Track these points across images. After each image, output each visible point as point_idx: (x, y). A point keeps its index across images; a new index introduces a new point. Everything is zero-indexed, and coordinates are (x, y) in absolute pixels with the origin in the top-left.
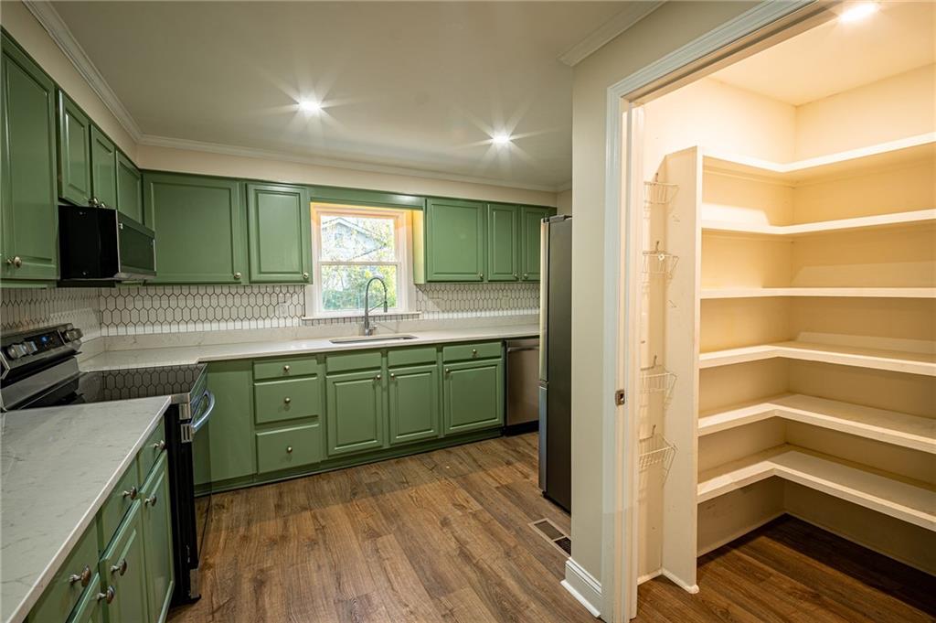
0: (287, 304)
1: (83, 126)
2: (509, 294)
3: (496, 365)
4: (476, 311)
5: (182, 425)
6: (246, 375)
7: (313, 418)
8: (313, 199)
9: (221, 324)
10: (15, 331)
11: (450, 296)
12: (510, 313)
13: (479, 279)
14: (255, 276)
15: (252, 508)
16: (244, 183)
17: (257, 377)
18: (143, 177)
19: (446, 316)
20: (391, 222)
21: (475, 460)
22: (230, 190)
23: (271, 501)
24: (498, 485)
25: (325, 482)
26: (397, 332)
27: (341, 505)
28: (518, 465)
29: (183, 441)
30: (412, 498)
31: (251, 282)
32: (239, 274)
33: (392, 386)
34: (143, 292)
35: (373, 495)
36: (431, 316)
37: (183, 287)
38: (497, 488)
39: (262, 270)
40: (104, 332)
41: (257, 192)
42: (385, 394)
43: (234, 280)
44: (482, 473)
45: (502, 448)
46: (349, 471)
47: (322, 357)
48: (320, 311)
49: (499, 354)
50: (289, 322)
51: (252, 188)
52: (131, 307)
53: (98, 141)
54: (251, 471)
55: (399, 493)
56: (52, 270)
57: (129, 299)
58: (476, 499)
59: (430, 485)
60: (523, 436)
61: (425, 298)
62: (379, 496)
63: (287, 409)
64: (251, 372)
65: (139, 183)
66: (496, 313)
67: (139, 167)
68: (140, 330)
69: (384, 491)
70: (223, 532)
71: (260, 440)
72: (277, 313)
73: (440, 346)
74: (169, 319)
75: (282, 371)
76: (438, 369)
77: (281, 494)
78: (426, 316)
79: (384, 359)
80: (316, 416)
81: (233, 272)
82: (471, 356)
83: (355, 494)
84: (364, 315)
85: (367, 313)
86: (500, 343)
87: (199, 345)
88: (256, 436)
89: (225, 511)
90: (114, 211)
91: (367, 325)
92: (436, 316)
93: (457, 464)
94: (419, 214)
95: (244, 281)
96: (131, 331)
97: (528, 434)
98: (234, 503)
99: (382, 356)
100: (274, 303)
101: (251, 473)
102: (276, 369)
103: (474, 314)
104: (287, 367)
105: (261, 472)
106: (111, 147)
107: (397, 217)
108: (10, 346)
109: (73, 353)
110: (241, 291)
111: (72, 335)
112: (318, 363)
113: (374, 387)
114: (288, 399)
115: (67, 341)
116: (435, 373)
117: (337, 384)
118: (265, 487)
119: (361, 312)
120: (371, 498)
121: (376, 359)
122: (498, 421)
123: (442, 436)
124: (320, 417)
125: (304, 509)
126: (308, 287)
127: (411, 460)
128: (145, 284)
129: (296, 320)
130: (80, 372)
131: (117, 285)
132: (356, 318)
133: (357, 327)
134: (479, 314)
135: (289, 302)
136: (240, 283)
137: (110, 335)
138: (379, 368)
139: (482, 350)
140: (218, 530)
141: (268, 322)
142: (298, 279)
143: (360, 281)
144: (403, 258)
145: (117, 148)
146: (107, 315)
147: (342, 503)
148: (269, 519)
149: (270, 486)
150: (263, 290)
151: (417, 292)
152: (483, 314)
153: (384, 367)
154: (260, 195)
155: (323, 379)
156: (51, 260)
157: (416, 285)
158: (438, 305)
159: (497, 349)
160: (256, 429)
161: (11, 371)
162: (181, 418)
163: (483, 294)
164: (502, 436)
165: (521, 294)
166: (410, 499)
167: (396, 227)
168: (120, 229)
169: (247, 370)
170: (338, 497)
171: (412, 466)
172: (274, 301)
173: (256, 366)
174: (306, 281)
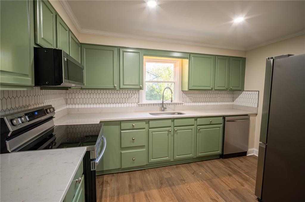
0: (132, 98)
1: (52, 13)
2: (220, 96)
3: (220, 127)
4: (206, 102)
5: (91, 162)
6: (117, 127)
7: (142, 147)
8: (145, 55)
9: (108, 105)
10: (26, 109)
11: (196, 96)
12: (220, 103)
13: (211, 89)
14: (122, 86)
15: (119, 185)
16: (119, 48)
17: (122, 129)
18: (81, 45)
19: (194, 104)
20: (173, 65)
21: (212, 171)
22: (113, 51)
23: (127, 182)
24: (230, 189)
25: (148, 174)
26: (174, 110)
27: (157, 190)
28: (234, 176)
29: (92, 170)
30: (188, 190)
31: (120, 89)
32: (116, 85)
33: (175, 135)
34: (81, 92)
35: (170, 186)
36: (188, 104)
37: (95, 90)
38: (230, 190)
39: (125, 84)
40: (68, 106)
41: (124, 52)
42: (172, 138)
43: (114, 88)
44: (218, 179)
45: (222, 165)
46: (157, 169)
47: (148, 121)
48: (144, 101)
49: (221, 123)
50: (133, 105)
51: (121, 50)
52: (77, 97)
53: (60, 23)
54: (118, 167)
55: (181, 186)
56: (29, 80)
57: (77, 94)
58: (222, 197)
59: (195, 183)
60: (230, 159)
61: (186, 96)
62: (173, 187)
63: (133, 142)
64: (120, 126)
65: (80, 48)
66: (215, 104)
67: (80, 42)
68: (80, 106)
69: (175, 184)
70: (108, 198)
71: (122, 154)
72: (129, 101)
73: (196, 118)
74: (90, 103)
75: (132, 126)
76: (195, 128)
77: (130, 179)
78: (186, 104)
79: (173, 123)
80: (144, 146)
81: (113, 85)
82: (209, 123)
83: (162, 184)
84: (162, 103)
85: (163, 102)
86: (222, 118)
87: (100, 113)
88: (121, 152)
89: (109, 185)
90: (62, 50)
91: (163, 106)
92: (190, 104)
93: (204, 172)
94: (186, 61)
95: (117, 88)
96: (77, 106)
97: (232, 158)
98: (112, 181)
99: (172, 122)
100: (128, 97)
101: (119, 168)
102: (129, 125)
103: (205, 104)
104: (134, 125)
105: (123, 167)
106: (68, 29)
107: (175, 63)
108: (14, 119)
109: (52, 118)
110: (116, 92)
111: (50, 111)
112: (146, 124)
113: (168, 135)
114: (134, 138)
115: (48, 113)
116: (193, 130)
117: (153, 133)
118: (124, 174)
119: (161, 102)
120: (169, 188)
121: (169, 123)
122: (219, 152)
123: (195, 157)
124: (146, 146)
125: (141, 190)
126: (141, 91)
127: (182, 166)
128: (82, 89)
129: (136, 104)
130: (54, 125)
131: (69, 89)
132: (158, 104)
133: (158, 107)
134: (207, 104)
135: (133, 97)
136: (116, 89)
137: (70, 108)
138: (170, 127)
139: (214, 120)
140: (106, 197)
141: (125, 104)
142: (138, 88)
143: (151, 89)
144: (178, 80)
145: (70, 30)
146: (69, 100)
147: (157, 189)
148: (127, 194)
149: (126, 173)
150: (124, 92)
151: (183, 94)
152: (209, 104)
153: (172, 126)
154: (124, 53)
155: (148, 130)
156: (28, 75)
157: (182, 91)
158: (191, 99)
159: (221, 120)
160: (121, 150)
161: (13, 131)
162: (91, 158)
163: (209, 95)
164: (220, 158)
165: (226, 95)
166: (187, 191)
167: (175, 67)
168: (64, 60)
169: (119, 125)
170: (154, 184)
171: (184, 171)
172: (128, 96)
173: (122, 124)
174: (141, 88)
